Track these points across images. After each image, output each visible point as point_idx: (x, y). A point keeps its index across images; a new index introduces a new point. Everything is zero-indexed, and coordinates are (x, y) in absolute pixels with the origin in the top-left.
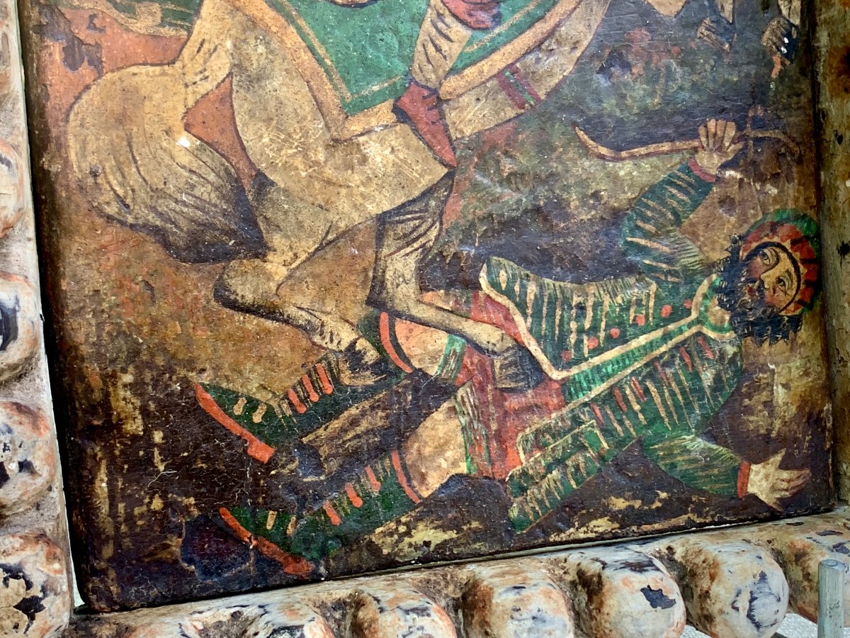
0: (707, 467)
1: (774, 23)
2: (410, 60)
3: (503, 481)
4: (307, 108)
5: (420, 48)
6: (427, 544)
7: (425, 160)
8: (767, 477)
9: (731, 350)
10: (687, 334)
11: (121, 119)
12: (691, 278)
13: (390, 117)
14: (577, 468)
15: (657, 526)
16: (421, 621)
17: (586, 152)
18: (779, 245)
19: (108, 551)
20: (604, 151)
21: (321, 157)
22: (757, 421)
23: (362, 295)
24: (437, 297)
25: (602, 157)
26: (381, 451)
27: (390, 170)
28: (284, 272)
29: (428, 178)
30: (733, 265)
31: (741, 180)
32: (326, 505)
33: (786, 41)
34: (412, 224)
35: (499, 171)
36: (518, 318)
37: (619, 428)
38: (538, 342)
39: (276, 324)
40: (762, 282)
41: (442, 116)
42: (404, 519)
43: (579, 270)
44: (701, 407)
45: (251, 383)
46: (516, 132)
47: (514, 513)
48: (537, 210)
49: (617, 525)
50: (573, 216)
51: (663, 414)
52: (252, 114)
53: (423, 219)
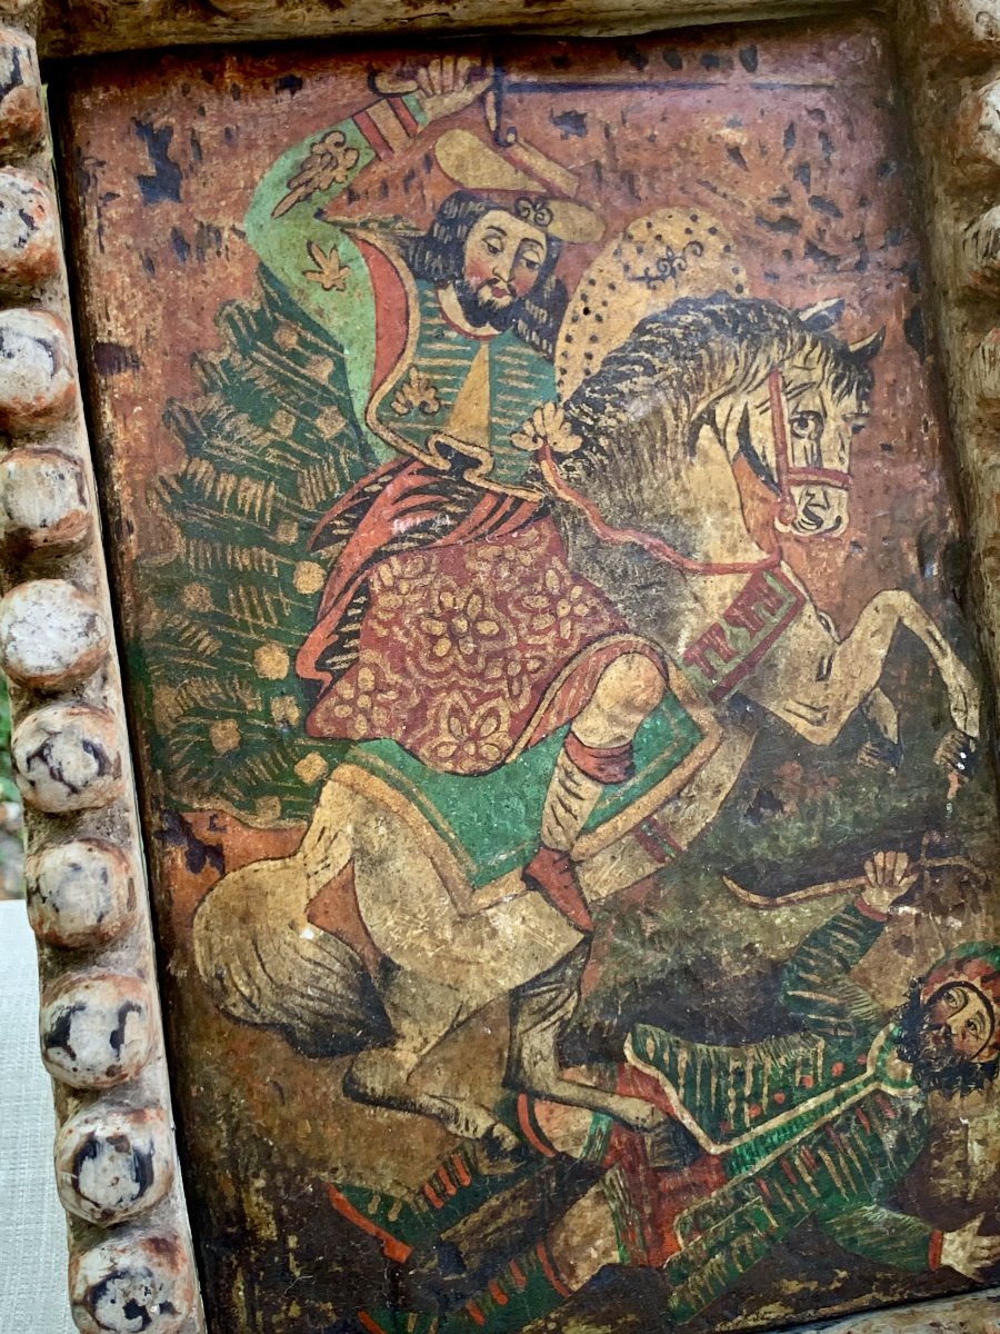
0: (892, 1239)
1: (948, 738)
2: (537, 824)
3: (660, 1269)
4: (432, 885)
5: (548, 810)
7: (559, 928)
8: (963, 1245)
9: (914, 1107)
10: (863, 1093)
11: (246, 918)
12: (864, 1031)
13: (519, 886)
14: (743, 1249)
15: (837, 1308)
17: (737, 902)
18: (966, 985)
20: (755, 899)
21: (448, 935)
22: (949, 1184)
23: (497, 1077)
24: (578, 1073)
25: (754, 906)
26: (525, 1244)
27: (523, 941)
28: (413, 1059)
29: (562, 945)
30: (914, 1013)
31: (918, 916)
32: (469, 1305)
33: (963, 756)
34: (547, 996)
35: (641, 931)
36: (669, 1089)
37: (789, 1204)
38: (694, 1117)
39: (408, 1115)
40: (949, 1028)
41: (575, 879)
42: (553, 1316)
43: (735, 1032)
44: (882, 1173)
45: (385, 1178)
46: (657, 887)
47: (674, 1303)
48: (686, 970)
49: (790, 1310)
50: (725, 973)
51: (839, 1184)
52: (375, 898)
53: (560, 991)
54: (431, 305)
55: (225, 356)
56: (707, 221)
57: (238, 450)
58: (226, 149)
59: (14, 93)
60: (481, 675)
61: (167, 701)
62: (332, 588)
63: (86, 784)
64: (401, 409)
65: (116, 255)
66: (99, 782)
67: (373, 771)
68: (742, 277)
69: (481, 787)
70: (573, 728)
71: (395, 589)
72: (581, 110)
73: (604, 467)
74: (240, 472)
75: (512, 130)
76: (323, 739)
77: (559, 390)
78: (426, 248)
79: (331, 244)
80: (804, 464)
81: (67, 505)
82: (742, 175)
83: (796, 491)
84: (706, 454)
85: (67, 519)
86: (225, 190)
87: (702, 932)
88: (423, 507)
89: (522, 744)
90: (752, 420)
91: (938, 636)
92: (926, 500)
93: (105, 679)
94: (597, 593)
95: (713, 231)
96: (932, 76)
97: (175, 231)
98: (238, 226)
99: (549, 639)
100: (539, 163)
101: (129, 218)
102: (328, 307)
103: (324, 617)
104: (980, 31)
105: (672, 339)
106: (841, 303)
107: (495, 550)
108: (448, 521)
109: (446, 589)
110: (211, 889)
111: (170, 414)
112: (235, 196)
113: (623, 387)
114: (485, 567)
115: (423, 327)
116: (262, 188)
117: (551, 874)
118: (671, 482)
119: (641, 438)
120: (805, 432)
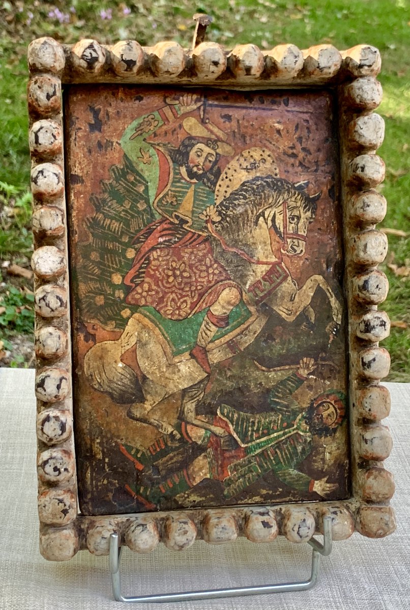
0: (297, 481)
1: (331, 323)
2: (196, 338)
3: (222, 481)
4: (161, 354)
5: (200, 334)
6: (194, 501)
7: (200, 371)
8: (321, 485)
9: (309, 439)
10: (292, 433)
11: (101, 358)
12: (295, 414)
13: (189, 357)
14: (249, 478)
15: (278, 501)
16: (185, 526)
17: (258, 369)
18: (329, 402)
19: (89, 496)
20: (264, 368)
21: (165, 370)
22: (318, 465)
23: (176, 416)
25: (263, 371)
26: (179, 469)
27: (188, 374)
28: (150, 407)
29: (200, 377)
30: (311, 409)
31: (316, 379)
32: (161, 486)
34: (194, 392)
35: (226, 375)
36: (230, 425)
37: (265, 465)
38: (237, 434)
39: (147, 425)
40: (322, 415)
41: (207, 356)
43: (253, 410)
44: (296, 460)
45: (138, 443)
46: (232, 362)
47: (226, 493)
48: (239, 389)
49: (263, 499)
50: (252, 391)
51: (282, 461)
52: (142, 356)
53: (198, 391)
54: (177, 171)
55: (110, 182)
56: (267, 152)
57: (112, 211)
58: (117, 117)
59: (53, 98)
60: (182, 289)
61: (82, 288)
62: (138, 257)
63: (56, 309)
64: (165, 203)
65: (79, 147)
66: (60, 309)
67: (145, 316)
68: (277, 171)
69: (179, 325)
70: (211, 308)
71: (158, 259)
72: (230, 114)
73: (228, 227)
74: (112, 218)
75: (208, 119)
76: (130, 304)
77: (215, 201)
78: (177, 153)
79: (147, 149)
80: (292, 232)
81: (58, 224)
82: (280, 139)
83: (289, 240)
84: (261, 226)
85: (58, 228)
86: (115, 130)
87: (246, 377)
89: (193, 312)
90: (277, 216)
91: (330, 291)
92: (330, 247)
93: (64, 279)
94: (222, 267)
95: (269, 156)
96: (345, 112)
97: (99, 141)
98: (119, 141)
99: (205, 280)
100: (215, 130)
101: (85, 136)
102: (145, 169)
103: (134, 266)
104: (358, 101)
105: (253, 189)
106: (308, 182)
107: (191, 250)
108: (176, 240)
109: (174, 261)
110: (91, 348)
111: (92, 198)
112: (118, 132)
113: (236, 202)
114: (187, 255)
115: (174, 178)
116: (127, 130)
117: (199, 354)
118: (249, 234)
119: (240, 219)
120: (294, 222)
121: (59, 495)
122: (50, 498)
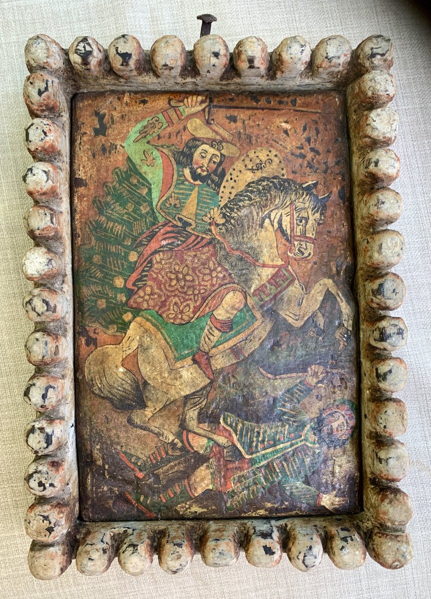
0: (305, 494)
1: (341, 330)
2: (198, 343)
3: (225, 493)
4: (163, 359)
5: (203, 339)
6: (196, 512)
7: (203, 377)
8: (329, 499)
9: (317, 451)
10: (299, 444)
11: (102, 362)
12: (303, 425)
13: (191, 362)
14: (253, 491)
15: (283, 515)
16: (179, 549)
17: (263, 376)
18: (339, 413)
19: (90, 502)
20: (269, 376)
21: (166, 375)
22: (327, 478)
23: (178, 424)
24: (205, 426)
25: (269, 379)
27: (190, 380)
28: (151, 414)
29: (203, 383)
30: (320, 419)
31: (325, 388)
32: (161, 495)
33: (346, 336)
34: (196, 399)
35: (230, 382)
36: (234, 435)
37: (270, 478)
38: (241, 444)
39: (147, 432)
40: (331, 426)
41: (209, 362)
42: (188, 503)
43: (258, 419)
45: (138, 451)
46: (236, 368)
47: (228, 505)
48: (243, 396)
49: (267, 513)
50: (256, 399)
51: (288, 474)
52: (144, 361)
53: (201, 398)
54: (181, 173)
55: (114, 184)
56: (274, 152)
57: (115, 214)
58: (121, 121)
59: (45, 94)
60: (185, 293)
61: (85, 291)
62: (140, 261)
63: (42, 313)
64: (168, 205)
65: (84, 151)
66: (47, 313)
67: (148, 320)
68: (284, 172)
69: (180, 330)
70: (214, 313)
71: (160, 262)
72: (236, 115)
73: (232, 230)
74: (114, 221)
75: (213, 120)
76: (132, 308)
77: (220, 203)
78: (181, 155)
79: (151, 152)
80: (299, 234)
81: (47, 223)
82: (287, 139)
83: (296, 243)
84: (266, 228)
85: (46, 228)
86: (120, 133)
87: (251, 384)
88: (172, 237)
89: (196, 316)
90: (283, 218)
91: (341, 295)
92: (341, 250)
93: (63, 282)
94: (226, 270)
95: (276, 156)
96: (355, 111)
97: (103, 145)
98: (123, 144)
99: (208, 283)
100: (221, 131)
101: (89, 140)
102: (148, 171)
103: (137, 269)
104: (370, 94)
105: (259, 190)
107: (194, 253)
108: (179, 243)
109: (177, 264)
110: (92, 352)
111: (95, 201)
112: (122, 135)
113: (241, 204)
114: (190, 258)
115: (177, 180)
116: (131, 133)
117: (201, 359)
118: (254, 236)
119: (245, 221)
120: (301, 224)
121: (45, 512)
122: (35, 514)
